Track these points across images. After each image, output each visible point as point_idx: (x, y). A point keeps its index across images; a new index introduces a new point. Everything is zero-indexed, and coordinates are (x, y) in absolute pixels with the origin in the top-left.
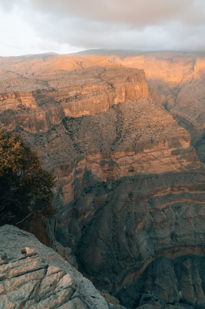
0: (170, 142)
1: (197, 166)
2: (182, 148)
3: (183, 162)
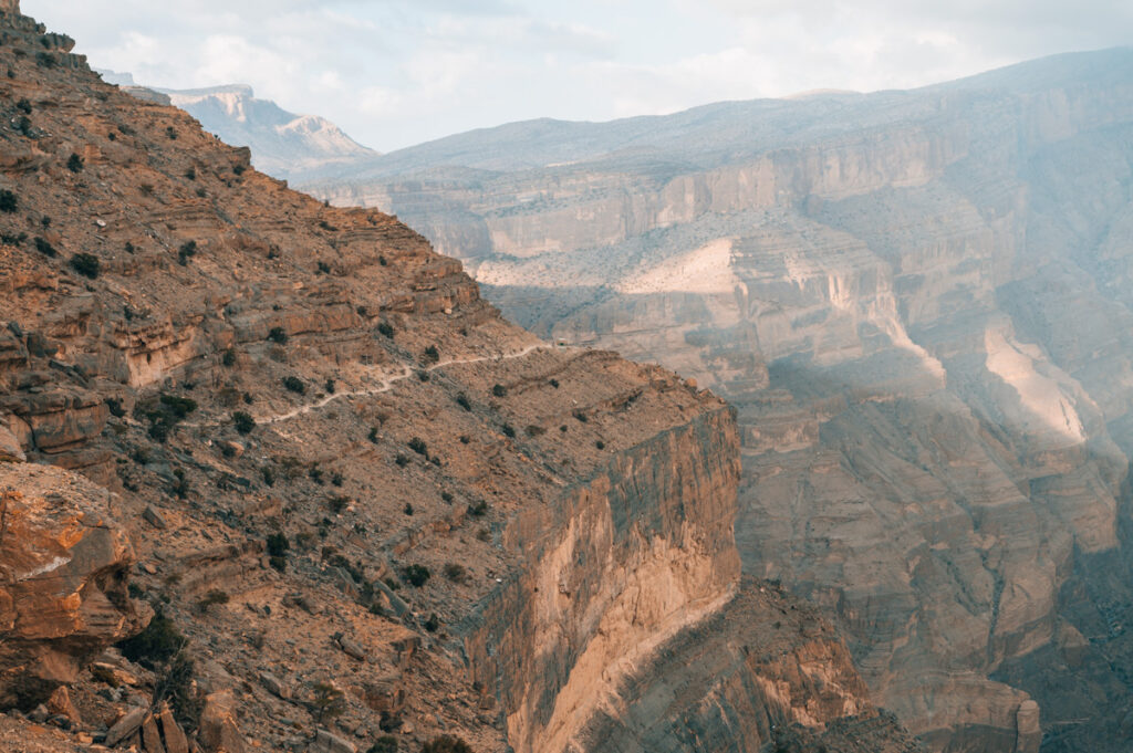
0: (679, 306)
1: (759, 382)
2: (713, 325)
3: (720, 368)
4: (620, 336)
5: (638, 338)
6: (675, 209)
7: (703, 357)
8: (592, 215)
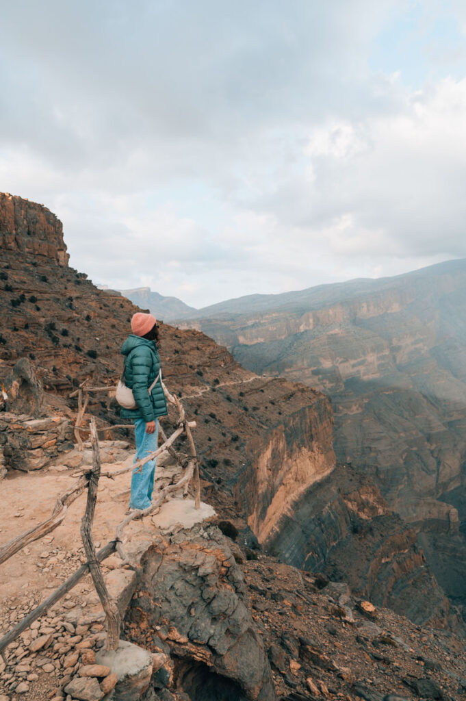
4: (288, 373)
5: (294, 373)
6: (306, 325)
7: (319, 380)
8: (275, 328)
